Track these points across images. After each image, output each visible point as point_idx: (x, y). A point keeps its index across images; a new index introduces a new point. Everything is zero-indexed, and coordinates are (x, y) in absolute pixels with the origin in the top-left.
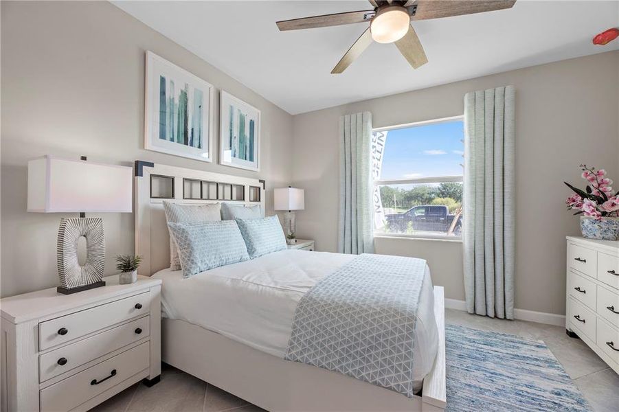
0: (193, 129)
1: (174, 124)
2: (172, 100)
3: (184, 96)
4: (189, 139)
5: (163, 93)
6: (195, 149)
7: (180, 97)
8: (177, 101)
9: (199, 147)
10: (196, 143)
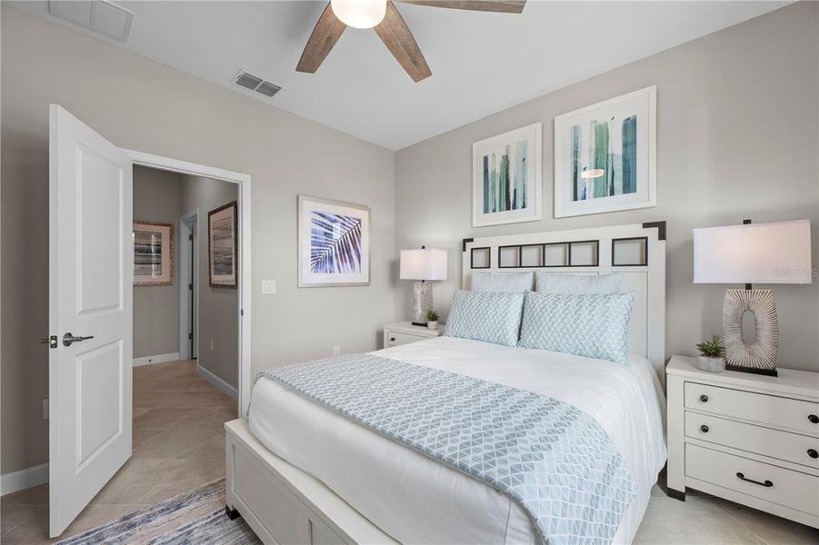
0: (515, 190)
1: (496, 195)
2: (494, 172)
3: (506, 159)
4: (512, 202)
5: (486, 171)
6: (519, 211)
7: (501, 164)
8: (498, 171)
9: (524, 207)
10: (520, 203)
